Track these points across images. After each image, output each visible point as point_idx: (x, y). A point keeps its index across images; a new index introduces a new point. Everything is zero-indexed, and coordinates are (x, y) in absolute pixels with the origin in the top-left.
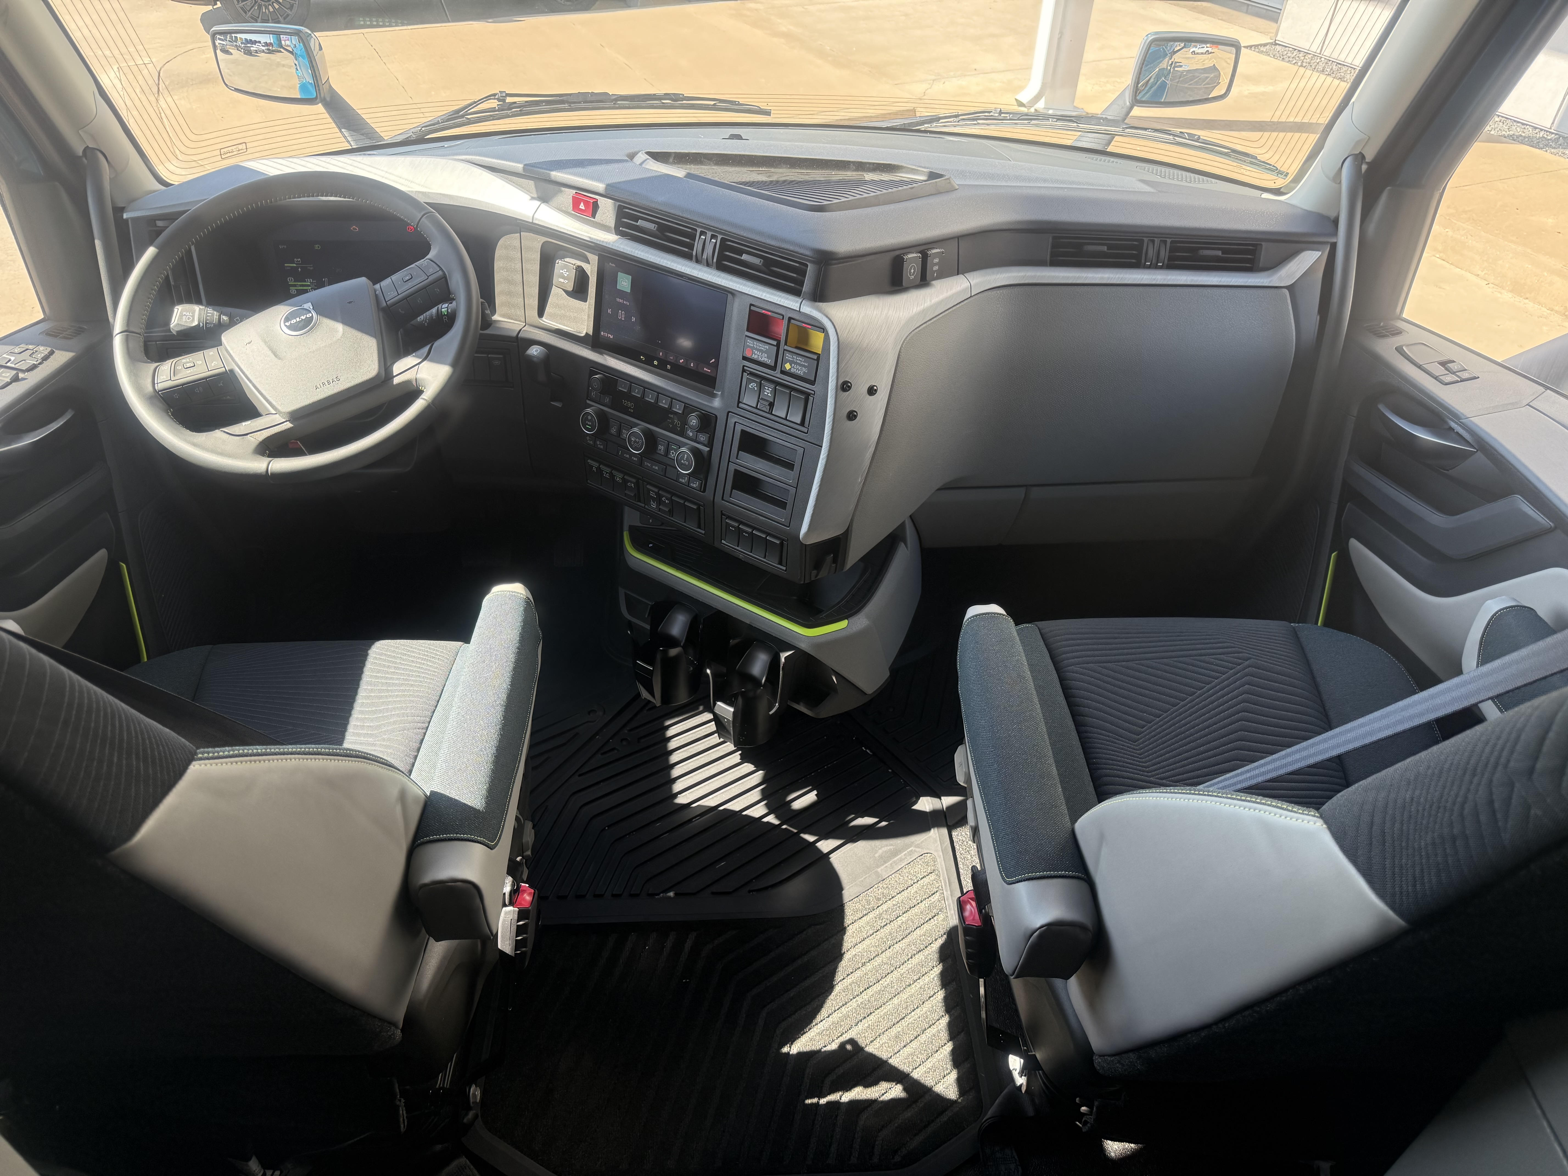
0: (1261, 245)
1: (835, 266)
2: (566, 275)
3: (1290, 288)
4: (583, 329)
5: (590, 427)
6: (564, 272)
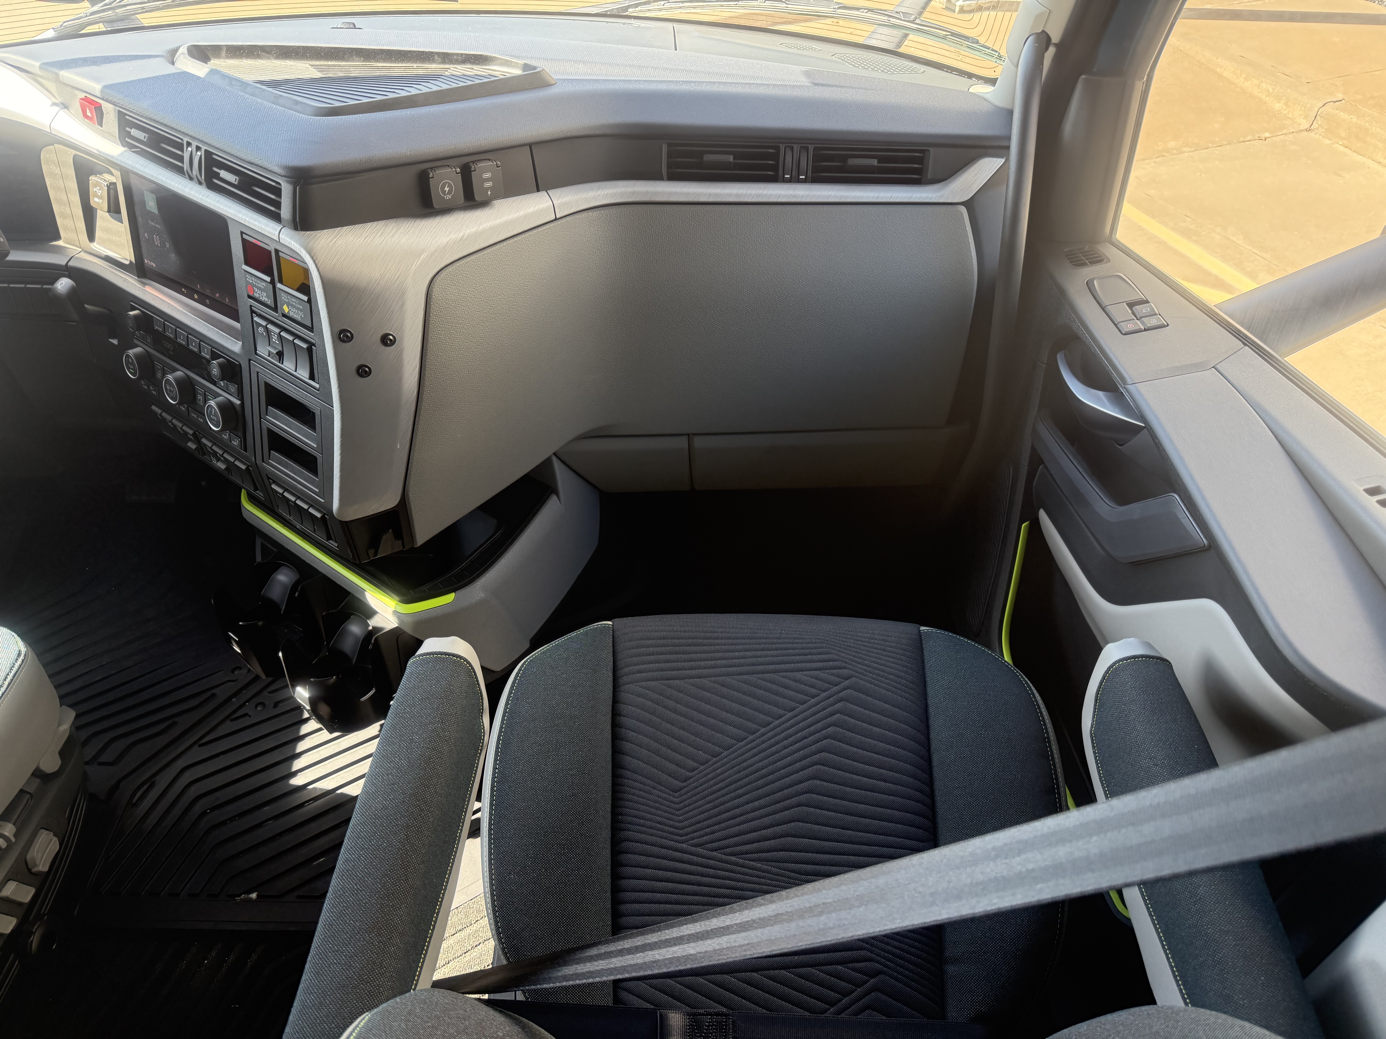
0: (928, 150)
1: (316, 186)
2: (99, 194)
3: (968, 204)
4: (127, 256)
5: (133, 371)
6: (97, 191)
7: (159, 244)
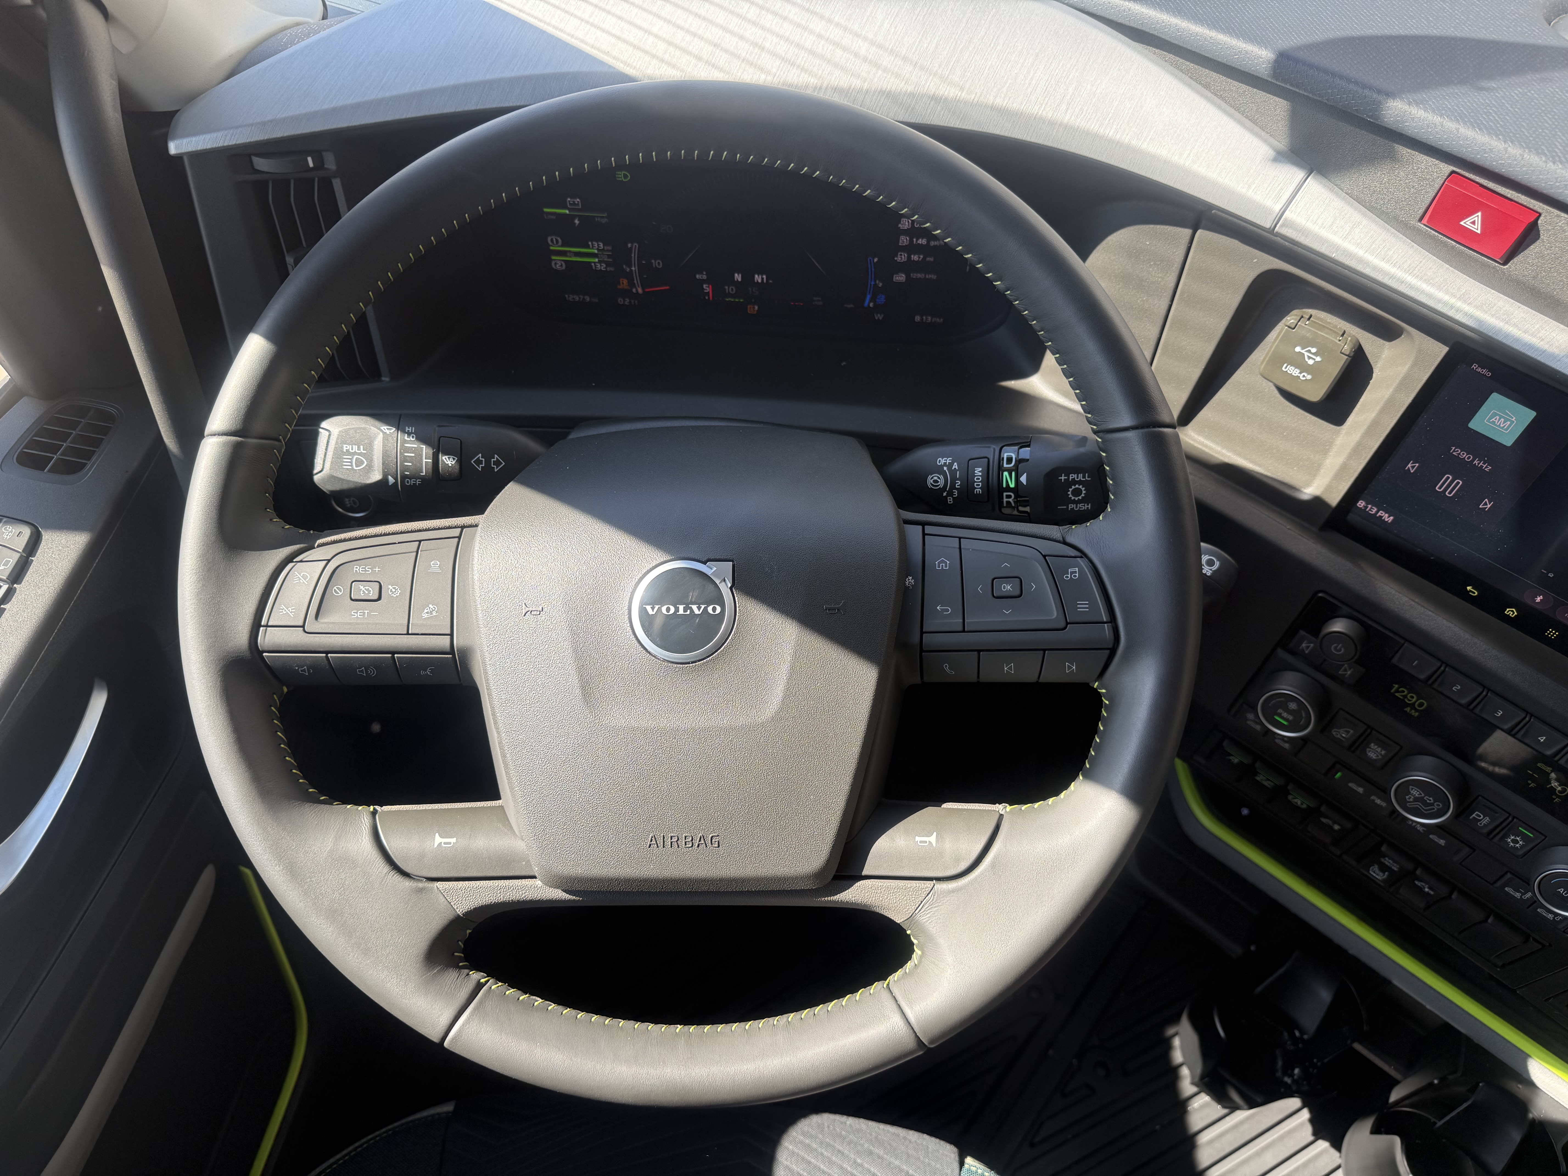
2: (1311, 362)
4: (1308, 485)
5: (1285, 723)
6: (1306, 354)
7: (1450, 493)
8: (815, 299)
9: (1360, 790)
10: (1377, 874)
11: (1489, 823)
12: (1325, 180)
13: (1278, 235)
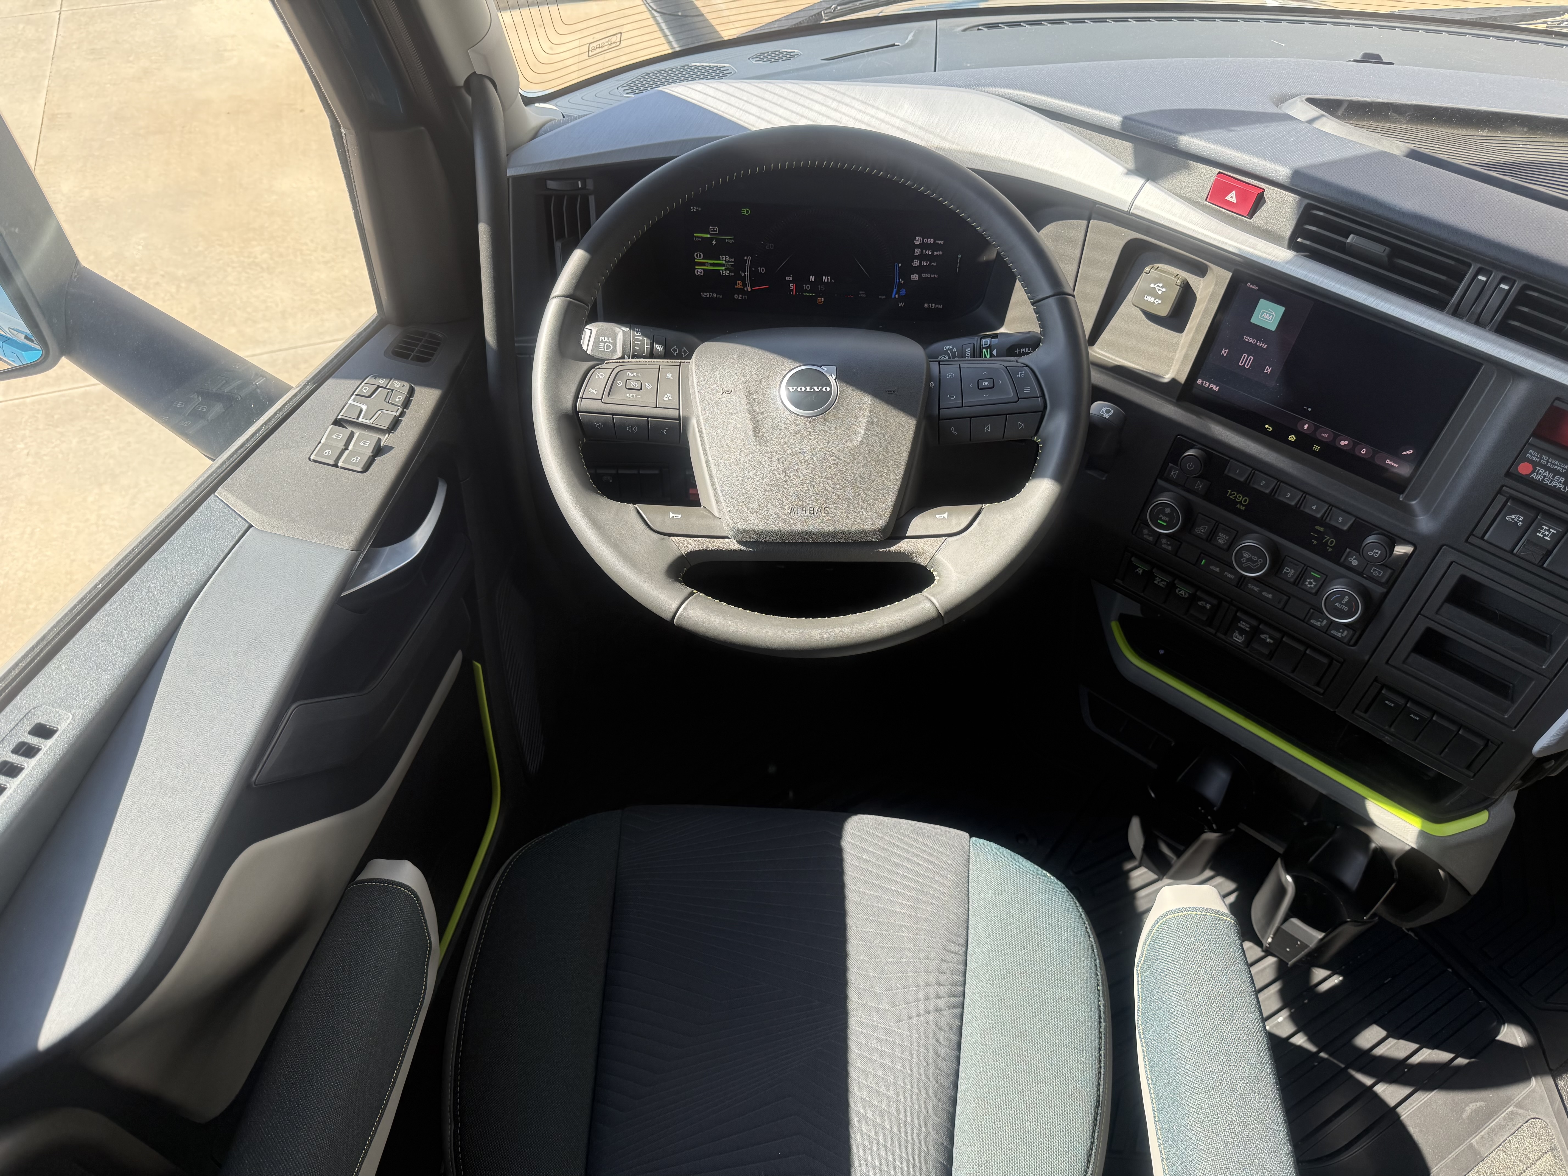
2: (1157, 291)
4: (1167, 373)
5: (1165, 524)
6: (1157, 288)
7: (1247, 366)
8: (861, 292)
9: (1218, 570)
10: (1238, 638)
11: (1294, 573)
12: (1155, 184)
13: (1133, 215)
